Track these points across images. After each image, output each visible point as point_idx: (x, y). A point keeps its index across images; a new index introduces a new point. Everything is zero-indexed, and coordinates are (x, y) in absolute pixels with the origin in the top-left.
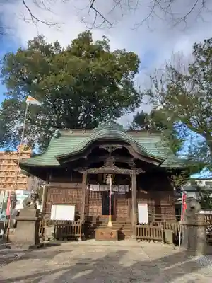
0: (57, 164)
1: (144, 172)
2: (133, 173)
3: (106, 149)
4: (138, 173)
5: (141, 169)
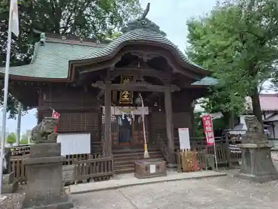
1: (179, 90)
2: (168, 91)
3: (140, 57)
4: (173, 91)
5: (175, 86)
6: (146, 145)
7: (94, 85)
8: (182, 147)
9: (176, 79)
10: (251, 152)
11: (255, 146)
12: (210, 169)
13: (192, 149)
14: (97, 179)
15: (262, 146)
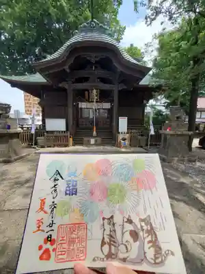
0: (44, 80)
1: (125, 87)
2: (115, 88)
3: (88, 58)
4: (120, 89)
5: (122, 84)
6: (95, 128)
7: (60, 85)
8: (120, 131)
9: (124, 79)
10: (168, 137)
11: (172, 132)
12: (142, 147)
13: (128, 133)
14: (59, 146)
15: (179, 133)
